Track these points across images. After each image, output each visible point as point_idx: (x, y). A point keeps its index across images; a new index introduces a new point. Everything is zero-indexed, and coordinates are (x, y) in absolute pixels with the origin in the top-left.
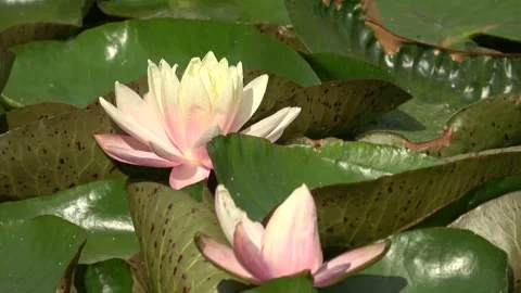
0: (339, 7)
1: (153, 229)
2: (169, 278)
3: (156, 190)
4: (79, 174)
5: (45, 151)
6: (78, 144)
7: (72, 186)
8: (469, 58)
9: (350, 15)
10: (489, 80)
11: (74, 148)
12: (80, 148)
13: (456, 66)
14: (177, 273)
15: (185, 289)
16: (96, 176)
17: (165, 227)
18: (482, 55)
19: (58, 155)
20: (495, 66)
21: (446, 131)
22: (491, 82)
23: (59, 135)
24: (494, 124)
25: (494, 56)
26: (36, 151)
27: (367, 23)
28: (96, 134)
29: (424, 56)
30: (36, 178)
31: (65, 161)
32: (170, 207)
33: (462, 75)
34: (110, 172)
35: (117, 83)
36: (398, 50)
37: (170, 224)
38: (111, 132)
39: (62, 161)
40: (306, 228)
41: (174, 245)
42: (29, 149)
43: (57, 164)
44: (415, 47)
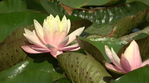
0: (53, 1)
1: (72, 66)
2: (84, 80)
3: (70, 54)
4: (17, 60)
5: (7, 54)
6: (17, 50)
7: (15, 64)
8: (95, 11)
9: (56, 4)
10: (104, 17)
11: (15, 51)
12: (17, 51)
13: (91, 15)
14: (87, 78)
15: (92, 82)
16: (22, 60)
17: (77, 65)
18: (100, 9)
19: (11, 55)
20: (105, 12)
21: (112, 31)
22: (105, 17)
23: (11, 48)
24: (125, 27)
25: (104, 9)
26: (5, 54)
27: (61, 5)
28: (21, 46)
29: (80, 13)
30: (5, 63)
31: (13, 56)
32: (77, 58)
33: (94, 17)
34: (26, 58)
35: (25, 29)
36: (72, 12)
37: (79, 64)
38: (25, 45)
39: (12, 57)
40: (137, 53)
41: (83, 70)
42: (3, 54)
43: (11, 58)
44: (77, 11)
